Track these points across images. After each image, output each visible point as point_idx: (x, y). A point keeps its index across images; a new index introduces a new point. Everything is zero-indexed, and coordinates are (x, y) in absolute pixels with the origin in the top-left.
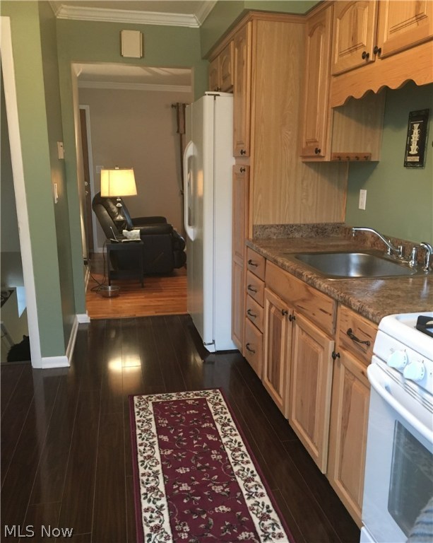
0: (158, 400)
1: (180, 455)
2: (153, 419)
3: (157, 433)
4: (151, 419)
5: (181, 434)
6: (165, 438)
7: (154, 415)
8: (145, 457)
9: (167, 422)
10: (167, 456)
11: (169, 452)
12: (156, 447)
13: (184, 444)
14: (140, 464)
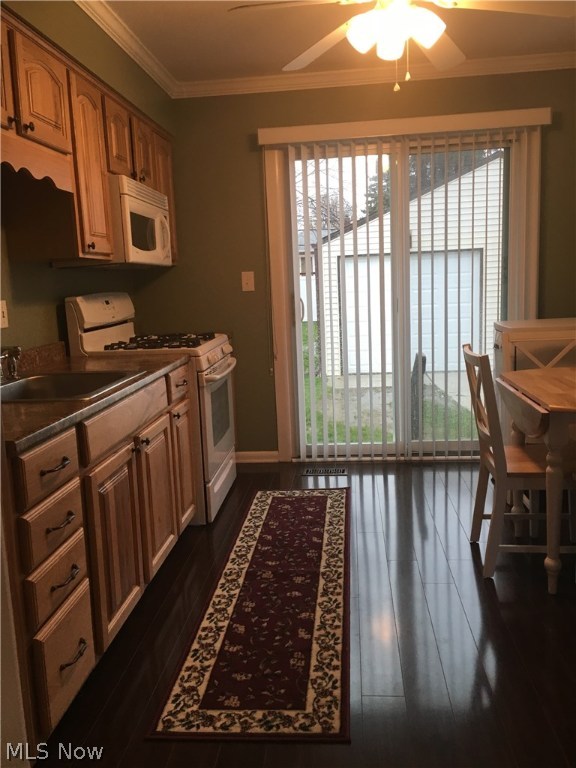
0: (292, 714)
1: (291, 611)
2: (312, 668)
3: (312, 643)
4: (316, 670)
5: (277, 638)
6: (302, 634)
7: (308, 675)
8: (335, 611)
9: (292, 662)
10: (306, 611)
11: (303, 615)
12: (317, 623)
13: (279, 624)
14: (342, 605)
